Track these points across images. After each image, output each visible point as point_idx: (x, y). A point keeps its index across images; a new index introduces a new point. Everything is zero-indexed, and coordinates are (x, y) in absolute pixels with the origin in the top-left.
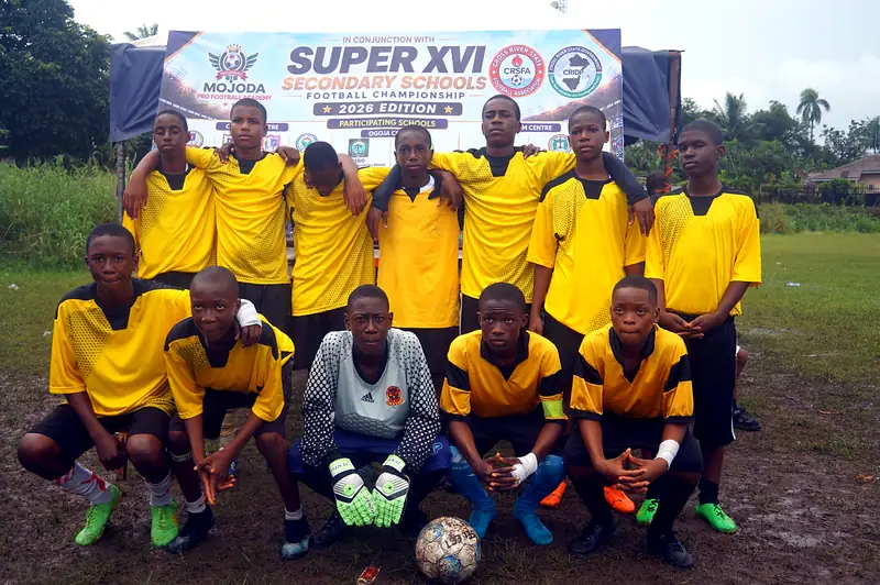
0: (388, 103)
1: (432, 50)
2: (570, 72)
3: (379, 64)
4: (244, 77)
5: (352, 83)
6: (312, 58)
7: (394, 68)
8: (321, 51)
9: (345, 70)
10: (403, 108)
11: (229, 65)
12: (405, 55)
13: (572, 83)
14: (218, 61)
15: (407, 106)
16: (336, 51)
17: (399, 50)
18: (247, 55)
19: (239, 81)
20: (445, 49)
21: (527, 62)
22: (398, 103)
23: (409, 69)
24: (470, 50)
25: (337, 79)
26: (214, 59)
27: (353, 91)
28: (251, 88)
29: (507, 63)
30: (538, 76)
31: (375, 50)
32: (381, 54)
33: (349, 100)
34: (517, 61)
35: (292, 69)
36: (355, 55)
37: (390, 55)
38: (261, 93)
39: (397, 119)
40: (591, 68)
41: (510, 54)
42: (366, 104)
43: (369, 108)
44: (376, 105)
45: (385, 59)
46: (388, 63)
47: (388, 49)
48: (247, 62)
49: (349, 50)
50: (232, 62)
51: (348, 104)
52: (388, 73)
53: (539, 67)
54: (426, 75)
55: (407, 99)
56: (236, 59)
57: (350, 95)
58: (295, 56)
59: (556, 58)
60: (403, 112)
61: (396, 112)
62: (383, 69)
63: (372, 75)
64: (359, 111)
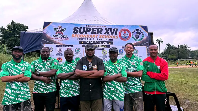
0: (97, 41)
1: (106, 29)
2: (137, 35)
3: (94, 32)
4: (62, 34)
5: (88, 36)
6: (78, 30)
7: (98, 33)
8: (81, 28)
9: (86, 33)
10: (100, 42)
11: (59, 31)
12: (100, 30)
13: (137, 38)
14: (56, 30)
15: (101, 42)
16: (84, 28)
17: (98, 29)
18: (63, 28)
19: (61, 35)
20: (109, 29)
21: (127, 33)
22: (99, 41)
23: (101, 33)
24: (114, 29)
25: (84, 35)
26: (55, 29)
27: (88, 38)
28: (64, 37)
29: (123, 33)
30: (130, 36)
31: (93, 29)
32: (94, 30)
33: (88, 40)
34: (125, 32)
35: (74, 32)
36: (89, 30)
37: (97, 30)
38: (67, 38)
39: (99, 45)
40: (141, 34)
41: (123, 31)
42: (91, 41)
43: (92, 42)
44: (94, 42)
45: (95, 31)
46: (96, 32)
47: (96, 28)
48: (63, 30)
49: (87, 28)
50: (60, 30)
51: (87, 41)
52: (96, 34)
53: (130, 34)
54: (105, 35)
55: (101, 40)
56: (61, 29)
57: (88, 39)
58: (74, 29)
59: (133, 32)
60: (100, 44)
61: (98, 44)
62: (95, 33)
63: (92, 34)
64: (90, 43)
